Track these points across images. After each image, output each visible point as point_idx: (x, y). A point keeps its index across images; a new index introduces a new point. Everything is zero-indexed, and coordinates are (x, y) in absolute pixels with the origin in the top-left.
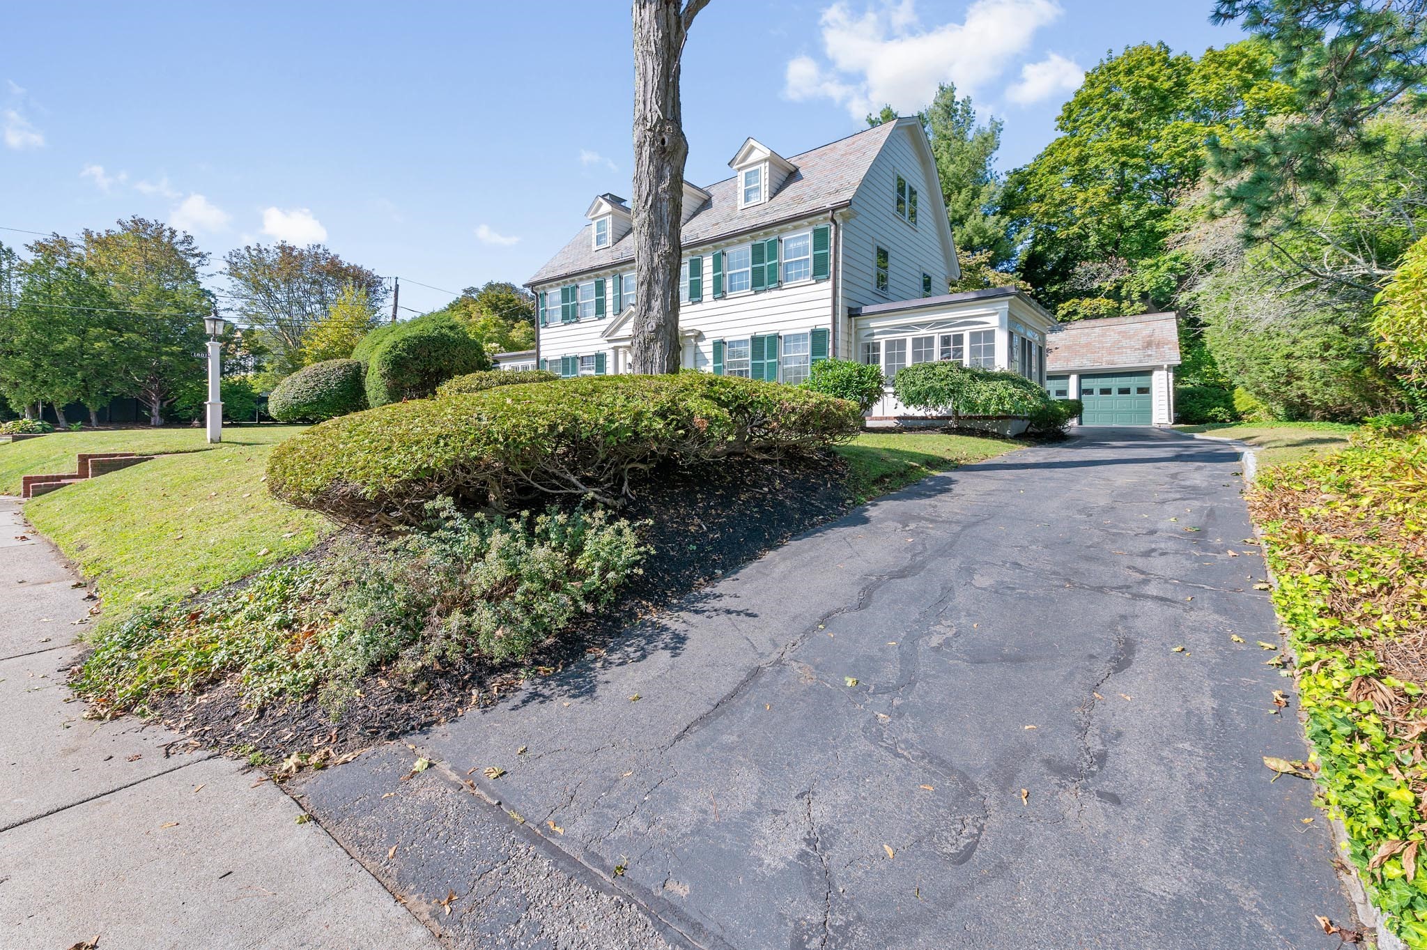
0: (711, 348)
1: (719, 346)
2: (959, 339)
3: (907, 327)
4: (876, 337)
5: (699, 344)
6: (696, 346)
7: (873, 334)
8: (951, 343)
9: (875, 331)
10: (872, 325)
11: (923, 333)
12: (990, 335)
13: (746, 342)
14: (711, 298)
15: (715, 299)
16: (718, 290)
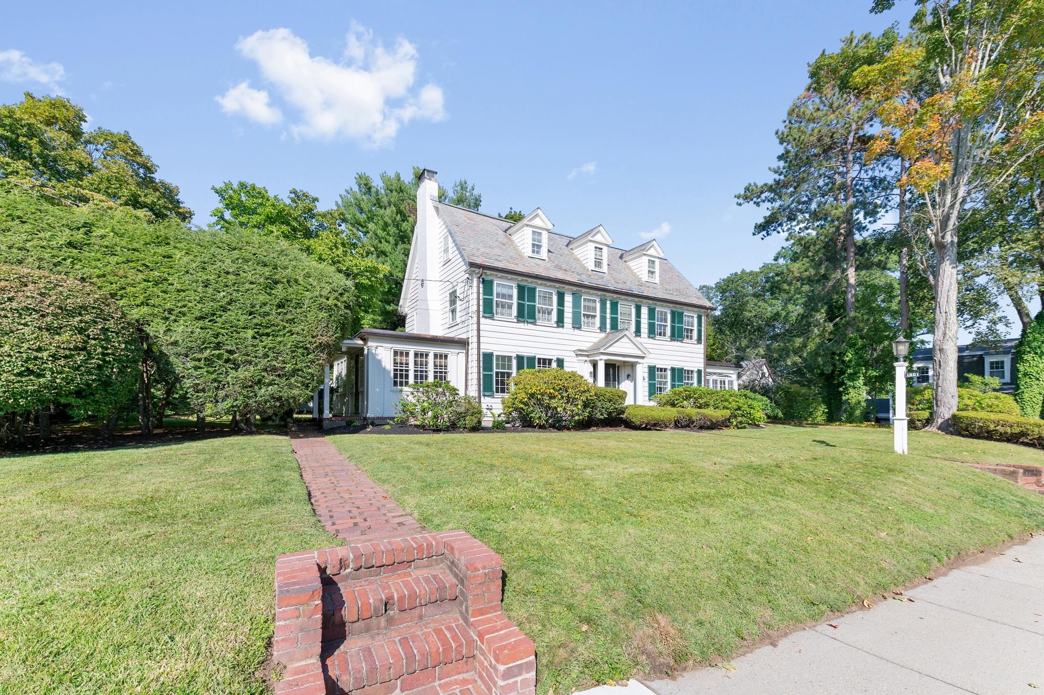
0: (646, 370)
1: (652, 369)
8: (723, 384)
11: (715, 377)
12: (732, 382)
13: (665, 370)
14: (646, 336)
15: (649, 337)
16: (652, 332)
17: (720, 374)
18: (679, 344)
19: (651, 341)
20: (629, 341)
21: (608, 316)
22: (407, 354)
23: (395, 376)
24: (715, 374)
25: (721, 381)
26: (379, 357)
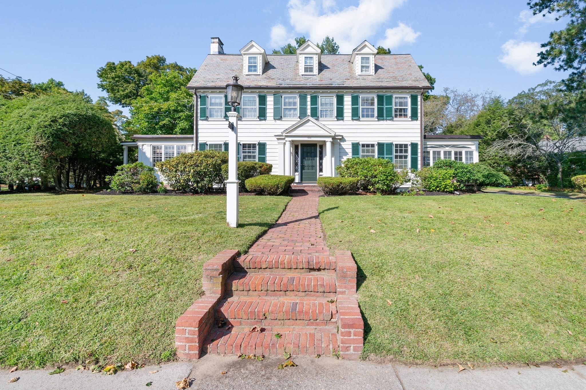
0: (351, 147)
1: (355, 147)
2: (461, 153)
3: (441, 146)
4: (428, 149)
5: (342, 143)
6: (340, 145)
7: (427, 148)
8: (459, 155)
9: (428, 146)
10: (428, 143)
11: (447, 149)
12: (471, 153)
13: (373, 146)
14: (350, 118)
15: (353, 120)
16: (355, 114)
17: (454, 146)
18: (389, 122)
19: (356, 122)
20: (314, 125)
21: (309, 107)
22: (173, 148)
23: (154, 161)
24: (447, 146)
25: (456, 153)
26: (144, 151)
